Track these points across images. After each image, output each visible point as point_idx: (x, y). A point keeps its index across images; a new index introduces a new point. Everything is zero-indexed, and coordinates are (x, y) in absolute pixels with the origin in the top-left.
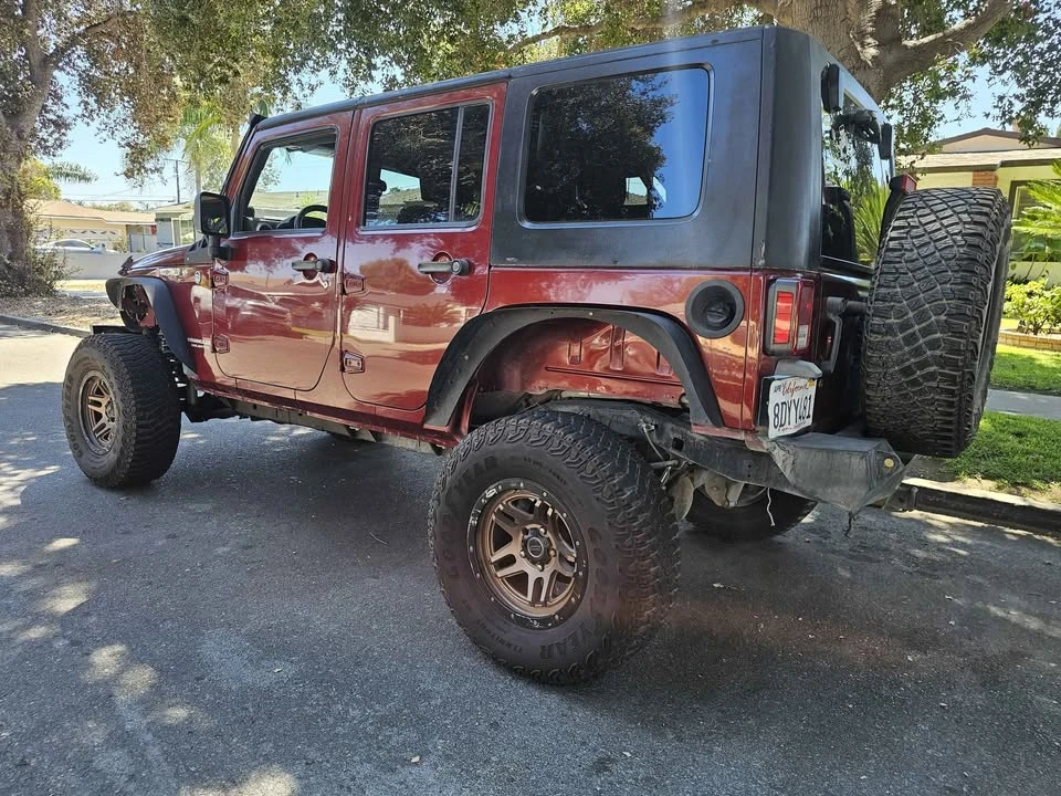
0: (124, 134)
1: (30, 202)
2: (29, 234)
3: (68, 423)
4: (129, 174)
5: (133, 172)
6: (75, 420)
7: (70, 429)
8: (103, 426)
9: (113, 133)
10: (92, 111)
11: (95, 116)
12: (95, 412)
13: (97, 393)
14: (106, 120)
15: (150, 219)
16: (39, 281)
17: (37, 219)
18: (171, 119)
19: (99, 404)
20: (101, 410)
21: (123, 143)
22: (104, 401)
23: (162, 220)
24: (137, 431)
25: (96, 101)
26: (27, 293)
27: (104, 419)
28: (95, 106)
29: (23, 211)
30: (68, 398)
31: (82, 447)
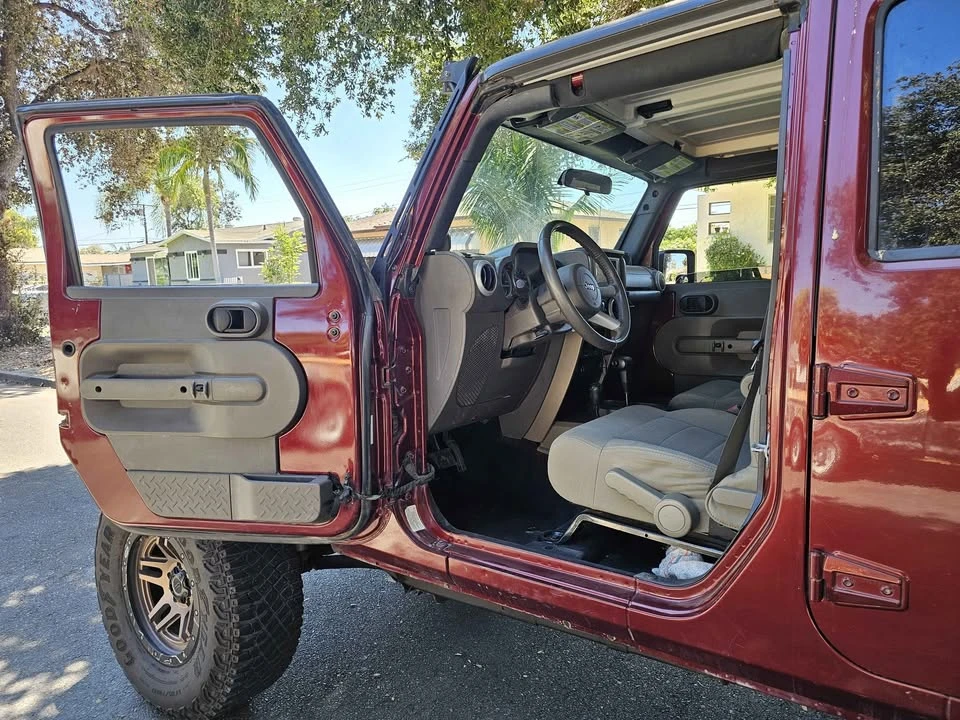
0: (104, 179)
1: (13, 251)
2: (13, 283)
3: (107, 605)
4: (108, 217)
5: (111, 214)
6: (117, 600)
7: (109, 615)
8: (166, 609)
9: (93, 178)
10: (72, 157)
11: (75, 162)
12: (150, 584)
13: (153, 554)
14: (86, 166)
15: (126, 259)
16: (25, 329)
17: (21, 267)
18: (151, 161)
19: (157, 572)
20: (162, 581)
21: (103, 187)
22: (167, 568)
23: (137, 259)
24: (240, 640)
25: (77, 148)
26: (13, 343)
27: (167, 598)
28: (75, 152)
29: (6, 260)
30: (104, 563)
31: (132, 647)
